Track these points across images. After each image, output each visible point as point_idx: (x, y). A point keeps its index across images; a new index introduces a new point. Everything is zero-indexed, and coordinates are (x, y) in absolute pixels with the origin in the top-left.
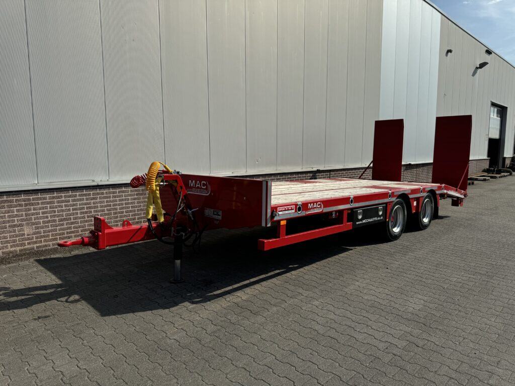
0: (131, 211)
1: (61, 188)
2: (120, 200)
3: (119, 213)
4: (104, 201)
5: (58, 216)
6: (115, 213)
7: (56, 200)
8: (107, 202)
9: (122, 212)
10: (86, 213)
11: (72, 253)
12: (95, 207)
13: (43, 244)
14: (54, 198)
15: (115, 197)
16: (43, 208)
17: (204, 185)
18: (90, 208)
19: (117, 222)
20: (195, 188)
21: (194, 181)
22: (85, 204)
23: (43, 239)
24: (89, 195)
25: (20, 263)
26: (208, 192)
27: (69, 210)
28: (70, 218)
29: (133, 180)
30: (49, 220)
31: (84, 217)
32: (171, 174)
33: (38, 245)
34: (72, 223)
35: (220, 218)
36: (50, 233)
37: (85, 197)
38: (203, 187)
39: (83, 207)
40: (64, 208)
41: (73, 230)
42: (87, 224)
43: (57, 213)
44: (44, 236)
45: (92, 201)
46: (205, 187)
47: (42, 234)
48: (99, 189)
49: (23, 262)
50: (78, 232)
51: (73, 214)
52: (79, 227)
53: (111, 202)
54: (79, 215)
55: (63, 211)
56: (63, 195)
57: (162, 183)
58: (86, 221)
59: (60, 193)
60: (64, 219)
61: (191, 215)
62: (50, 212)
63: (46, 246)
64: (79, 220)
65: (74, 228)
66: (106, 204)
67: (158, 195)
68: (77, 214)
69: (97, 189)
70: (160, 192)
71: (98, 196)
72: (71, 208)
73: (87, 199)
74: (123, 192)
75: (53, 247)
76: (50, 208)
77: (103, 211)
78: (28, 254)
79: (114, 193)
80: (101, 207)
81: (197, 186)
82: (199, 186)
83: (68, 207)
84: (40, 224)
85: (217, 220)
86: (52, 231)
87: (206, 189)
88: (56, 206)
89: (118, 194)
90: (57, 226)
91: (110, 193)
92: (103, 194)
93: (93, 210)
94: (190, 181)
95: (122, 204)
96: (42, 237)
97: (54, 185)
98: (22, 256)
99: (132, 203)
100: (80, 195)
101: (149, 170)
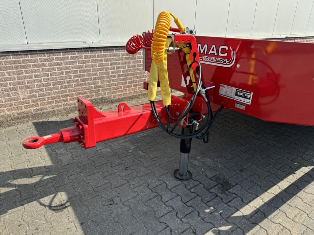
0: (122, 76)
1: (52, 50)
2: (111, 64)
3: (111, 77)
4: (96, 65)
5: (53, 79)
6: (108, 77)
7: (47, 63)
8: (99, 65)
9: (114, 77)
10: (80, 76)
11: (69, 115)
12: (88, 71)
13: (40, 107)
14: (45, 60)
15: (107, 60)
16: (35, 71)
17: (223, 51)
18: (83, 71)
19: (110, 86)
20: (207, 54)
21: (206, 46)
22: (78, 67)
23: (39, 103)
24: (81, 57)
25: (19, 126)
26: (229, 63)
27: (62, 73)
28: (64, 82)
29: (130, 41)
30: (43, 84)
31: (77, 81)
32: (183, 33)
33: (35, 108)
34: (67, 87)
35: (249, 102)
36: (46, 97)
37: (77, 60)
38: (220, 54)
39: (76, 71)
40: (57, 71)
41: (68, 93)
42: (81, 87)
43: (50, 77)
44: (40, 100)
45: (85, 64)
46: (226, 55)
47: (38, 98)
48: (91, 51)
49: (22, 125)
50: (73, 95)
51: (67, 78)
52: (74, 91)
53: (103, 66)
54: (73, 79)
55: (55, 74)
56: (54, 57)
57: (171, 48)
58: (80, 85)
59: (51, 56)
60: (58, 82)
61: (204, 95)
62: (43, 75)
63: (43, 109)
64: (73, 84)
65: (69, 92)
66: (98, 67)
67: (166, 67)
68: (70, 77)
69: (88, 51)
70: (168, 63)
71: (90, 59)
72: (64, 71)
73: (79, 62)
74: (114, 55)
75: (50, 110)
76: (43, 71)
77: (96, 74)
78: (26, 117)
79: (105, 56)
80: (94, 70)
81: (211, 52)
82: (215, 52)
83: (61, 70)
84: (34, 87)
85: (243, 104)
86: (47, 94)
87: (228, 58)
88: (48, 68)
89: (109, 58)
90: (51, 90)
91: (102, 56)
92: (94, 56)
93: (86, 73)
94: (199, 45)
95: (114, 68)
96: (38, 100)
97: (45, 46)
98: (21, 119)
99: (123, 67)
100: (72, 58)
101: (157, 25)
